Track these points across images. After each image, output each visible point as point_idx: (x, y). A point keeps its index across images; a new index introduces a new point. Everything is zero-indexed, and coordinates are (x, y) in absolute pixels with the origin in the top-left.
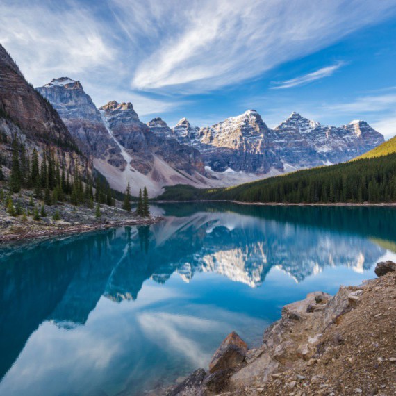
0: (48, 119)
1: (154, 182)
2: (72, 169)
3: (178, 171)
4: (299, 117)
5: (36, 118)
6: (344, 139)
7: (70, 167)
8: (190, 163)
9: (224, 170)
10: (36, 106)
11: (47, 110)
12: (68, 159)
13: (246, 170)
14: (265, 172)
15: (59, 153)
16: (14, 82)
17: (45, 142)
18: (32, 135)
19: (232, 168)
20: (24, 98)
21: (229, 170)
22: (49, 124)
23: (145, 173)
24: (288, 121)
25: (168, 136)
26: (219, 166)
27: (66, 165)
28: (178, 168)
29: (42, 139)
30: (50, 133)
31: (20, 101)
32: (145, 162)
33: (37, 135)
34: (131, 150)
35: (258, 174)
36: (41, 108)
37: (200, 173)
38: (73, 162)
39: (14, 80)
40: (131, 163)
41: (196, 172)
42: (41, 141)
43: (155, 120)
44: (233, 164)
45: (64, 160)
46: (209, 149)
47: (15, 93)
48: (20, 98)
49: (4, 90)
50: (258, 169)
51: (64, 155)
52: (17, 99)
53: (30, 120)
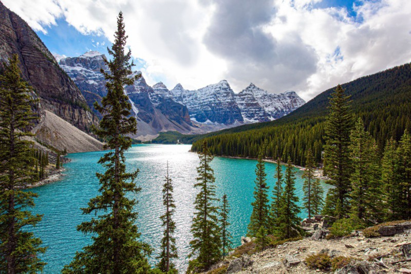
0: (63, 85)
1: (153, 128)
2: (80, 121)
3: (171, 121)
4: (254, 87)
5: (53, 84)
6: (282, 102)
7: (78, 120)
8: (180, 115)
9: (204, 121)
10: (54, 75)
11: (62, 78)
12: (77, 114)
13: (219, 122)
14: (231, 123)
15: (69, 110)
16: (38, 58)
17: (59, 102)
18: (49, 96)
19: (210, 120)
20: (45, 70)
21: (208, 121)
22: (64, 89)
23: (148, 122)
24: (247, 88)
25: (167, 96)
26: (201, 118)
27: (76, 119)
28: (172, 119)
29: (56, 99)
30: (63, 95)
31: (42, 72)
32: (148, 114)
33: (52, 97)
34: (138, 105)
35: (226, 124)
36: (58, 77)
37: (187, 122)
38: (81, 117)
39: (38, 56)
40: (138, 114)
41: (184, 122)
42: (55, 101)
43: (159, 84)
44: (210, 117)
45: (73, 115)
46: (195, 106)
47: (38, 66)
48: (42, 69)
49: (30, 63)
50: (227, 121)
51: (74, 111)
52: (40, 70)
53: (48, 86)
